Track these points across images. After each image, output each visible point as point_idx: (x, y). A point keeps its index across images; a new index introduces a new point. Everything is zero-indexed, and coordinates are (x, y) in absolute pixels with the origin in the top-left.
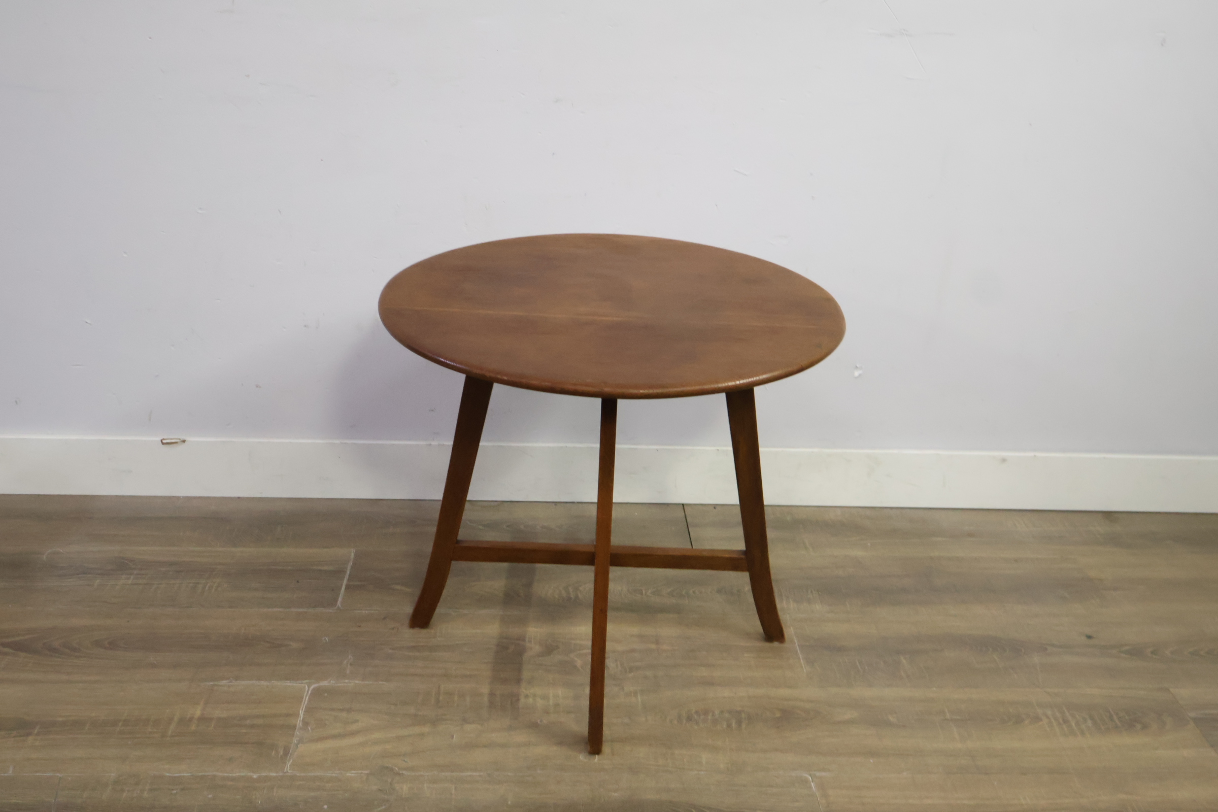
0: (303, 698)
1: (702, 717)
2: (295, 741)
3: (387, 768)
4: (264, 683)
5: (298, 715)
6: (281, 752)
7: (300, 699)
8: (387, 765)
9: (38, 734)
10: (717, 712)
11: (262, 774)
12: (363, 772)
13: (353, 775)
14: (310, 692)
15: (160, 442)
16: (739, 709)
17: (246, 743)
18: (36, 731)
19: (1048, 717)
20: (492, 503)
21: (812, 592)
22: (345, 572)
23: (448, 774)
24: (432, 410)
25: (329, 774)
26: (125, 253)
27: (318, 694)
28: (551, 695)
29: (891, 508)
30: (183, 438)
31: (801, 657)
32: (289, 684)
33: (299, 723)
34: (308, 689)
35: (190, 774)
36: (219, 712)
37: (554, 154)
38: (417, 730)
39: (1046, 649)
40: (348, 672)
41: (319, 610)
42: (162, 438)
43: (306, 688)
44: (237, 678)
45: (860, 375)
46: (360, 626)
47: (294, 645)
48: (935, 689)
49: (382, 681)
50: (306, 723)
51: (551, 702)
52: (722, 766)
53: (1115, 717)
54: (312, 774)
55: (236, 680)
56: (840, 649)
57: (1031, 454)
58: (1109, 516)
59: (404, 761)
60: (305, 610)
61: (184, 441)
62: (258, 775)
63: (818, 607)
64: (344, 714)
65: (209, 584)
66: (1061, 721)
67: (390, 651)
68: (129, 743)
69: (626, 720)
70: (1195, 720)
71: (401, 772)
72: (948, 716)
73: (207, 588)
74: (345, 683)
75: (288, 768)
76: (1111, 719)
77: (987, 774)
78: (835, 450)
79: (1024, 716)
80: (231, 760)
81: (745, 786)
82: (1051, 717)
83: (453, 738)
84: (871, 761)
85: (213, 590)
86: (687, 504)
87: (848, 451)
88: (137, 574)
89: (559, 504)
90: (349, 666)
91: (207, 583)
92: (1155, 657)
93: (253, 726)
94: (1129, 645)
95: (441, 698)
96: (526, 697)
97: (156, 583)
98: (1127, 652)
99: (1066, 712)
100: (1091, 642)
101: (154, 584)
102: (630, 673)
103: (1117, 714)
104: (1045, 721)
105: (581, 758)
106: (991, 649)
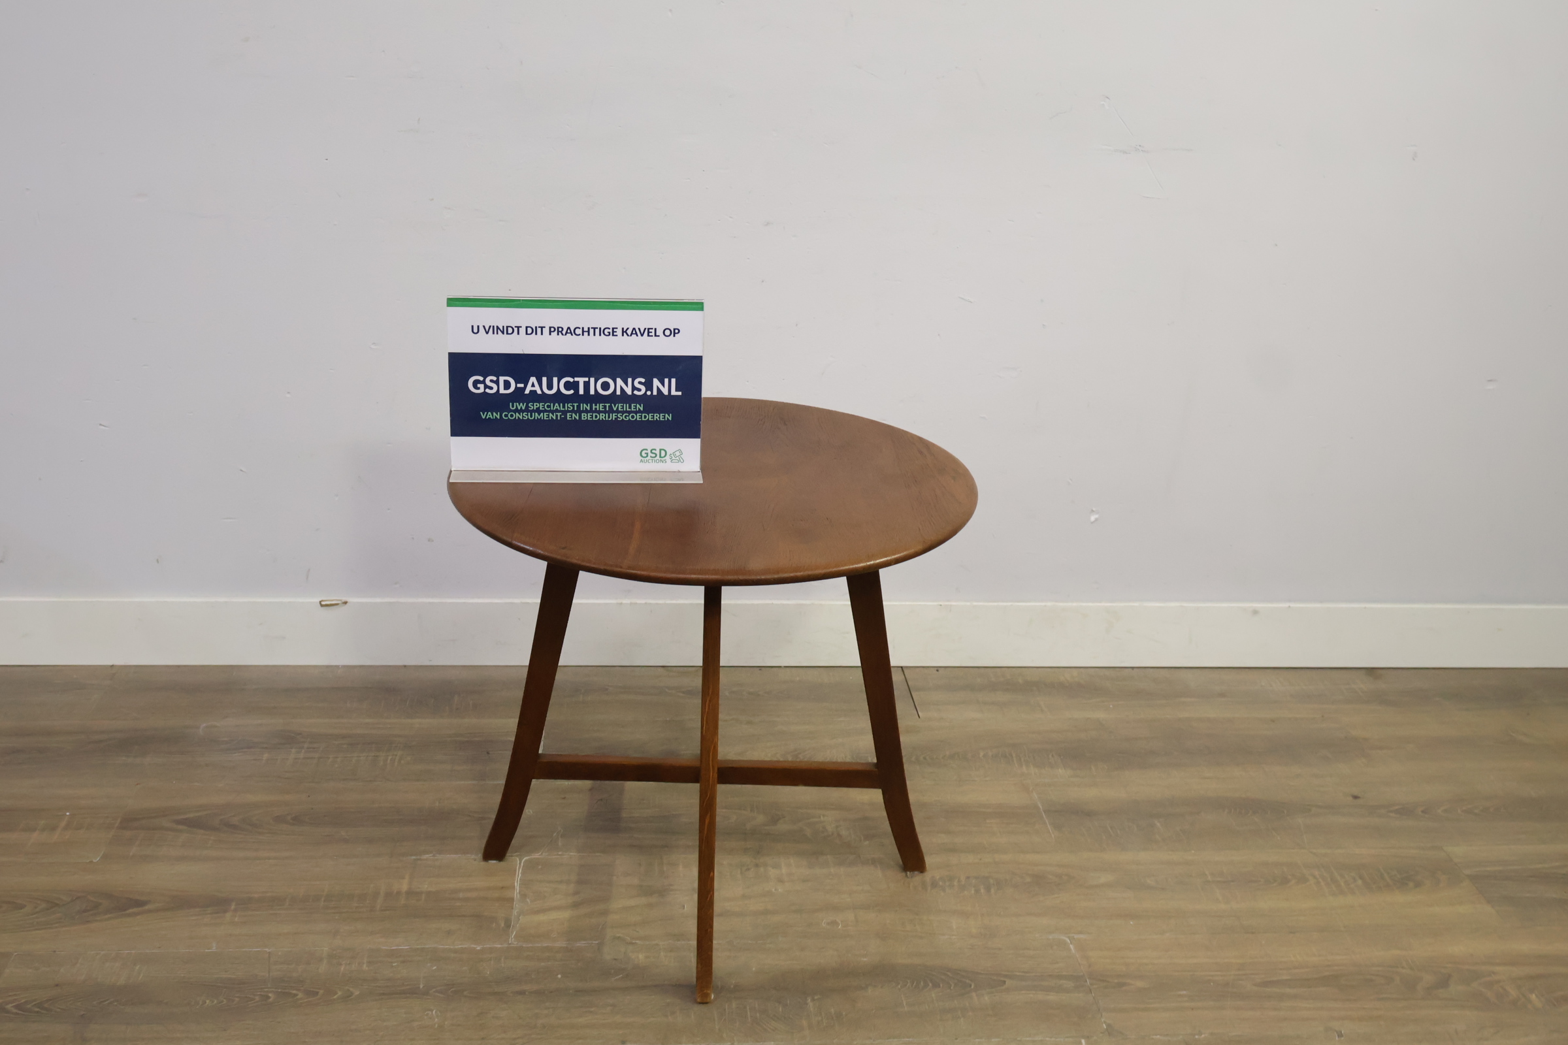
0: (516, 870)
1: (947, 884)
3: (618, 938)
4: (471, 857)
5: (514, 887)
6: (503, 925)
7: (511, 872)
8: (619, 935)
9: (235, 910)
10: (963, 878)
11: (485, 946)
12: (594, 942)
13: (583, 945)
14: (522, 864)
15: (319, 604)
16: (986, 874)
17: (462, 916)
18: (233, 907)
19: (1315, 877)
20: (690, 669)
21: (1053, 756)
23: (683, 942)
25: (557, 945)
27: (531, 866)
28: (783, 864)
29: (1133, 668)
30: (344, 599)
31: (1047, 821)
33: (516, 896)
34: (520, 864)
35: (408, 948)
36: (427, 886)
38: (644, 900)
39: (1310, 810)
40: (560, 844)
42: (321, 600)
43: (518, 860)
44: (441, 852)
45: (1096, 520)
46: (564, 798)
48: (1193, 852)
49: (599, 852)
50: (523, 896)
51: (784, 871)
52: (974, 930)
53: (1386, 876)
54: (540, 945)
55: (440, 854)
56: (1089, 814)
57: (1286, 605)
58: (1371, 671)
59: (635, 931)
61: (346, 603)
62: (481, 947)
64: (563, 886)
65: (390, 758)
66: (1329, 881)
67: (602, 823)
68: (336, 918)
70: (1471, 877)
71: (633, 942)
72: (1210, 878)
73: (389, 761)
74: (560, 855)
75: (512, 939)
76: (1382, 878)
77: (1253, 933)
78: (1069, 604)
79: (1290, 877)
80: (449, 933)
81: (1000, 949)
82: (1318, 877)
83: (684, 908)
84: (1131, 923)
85: (396, 763)
86: (907, 667)
87: (1084, 604)
88: (308, 748)
89: (763, 669)
90: (560, 839)
91: (388, 756)
92: (1426, 816)
93: (467, 899)
94: (1398, 805)
95: (665, 869)
96: (757, 866)
97: (331, 756)
98: (1397, 812)
99: (1334, 872)
100: (1357, 802)
101: (329, 758)
102: (865, 840)
103: (1389, 873)
104: (1312, 881)
105: (824, 925)
106: (1251, 811)
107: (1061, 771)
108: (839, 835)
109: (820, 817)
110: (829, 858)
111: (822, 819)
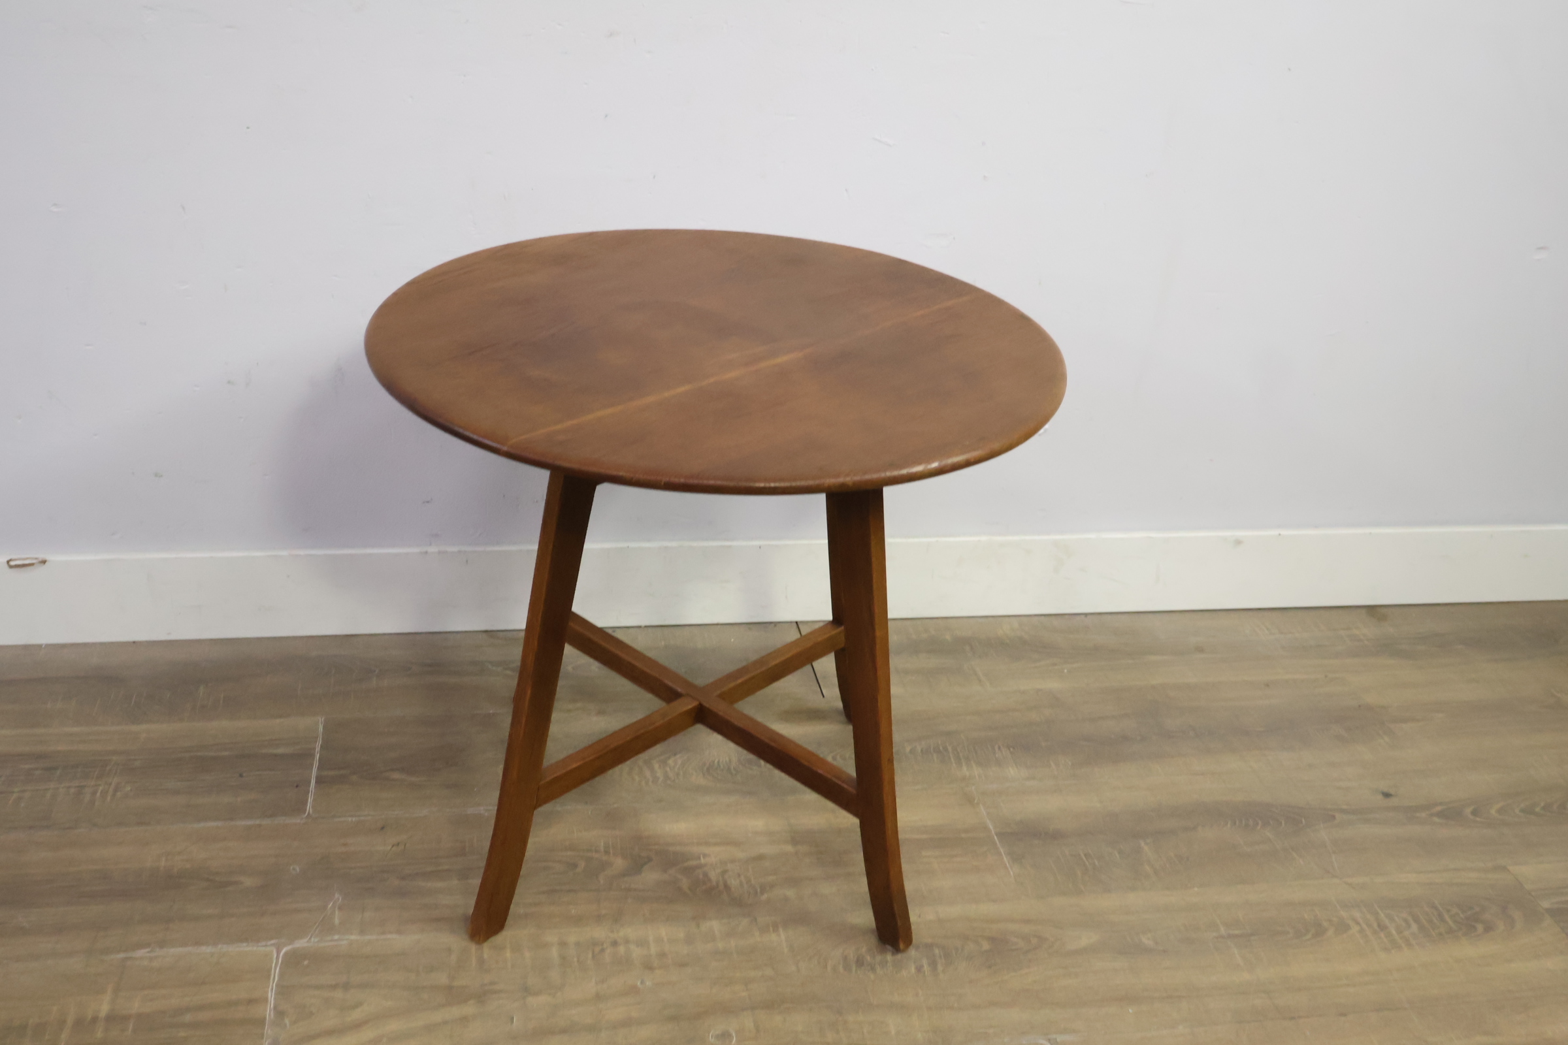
0: (270, 970)
1: (878, 958)
4: (206, 950)
5: (266, 1000)
7: (263, 974)
14: (280, 960)
15: (6, 565)
16: (929, 941)
19: (1358, 923)
21: (999, 748)
22: (312, 756)
24: (428, 502)
27: (294, 961)
28: (651, 938)
29: (1086, 615)
30: (42, 556)
31: (1002, 851)
32: (245, 948)
33: (269, 1014)
34: (278, 955)
36: (136, 1006)
37: (606, 116)
38: (456, 1012)
39: (1334, 817)
40: (337, 921)
41: (280, 820)
42: (8, 558)
43: (274, 953)
44: (162, 944)
46: (345, 844)
47: (248, 882)
48: (1196, 889)
49: (391, 932)
50: (280, 1013)
51: (654, 950)
52: (919, 1036)
53: (1447, 917)
55: (161, 947)
56: (1056, 836)
57: (1274, 532)
58: (1373, 611)
60: (258, 822)
61: (44, 562)
63: (1014, 773)
64: (338, 994)
65: (101, 788)
66: (1375, 925)
67: (397, 883)
69: (769, 972)
70: (1553, 913)
72: (1223, 931)
73: (98, 794)
74: (336, 940)
76: (1440, 916)
77: (1292, 1018)
78: (1010, 538)
79: (1325, 924)
82: (1361, 921)
83: (512, 1022)
84: (1130, 1011)
85: (109, 798)
86: (802, 622)
87: (1028, 538)
89: (618, 630)
90: (337, 912)
91: (99, 785)
92: (1478, 819)
93: (194, 1025)
94: (1441, 804)
95: (485, 956)
96: (615, 943)
97: (16, 790)
98: (1440, 814)
99: (1380, 912)
100: (1393, 802)
101: (13, 792)
102: (762, 893)
103: (1448, 911)
104: (1355, 929)
105: (712, 1040)
106: (1260, 822)
107: (1012, 771)
109: (700, 858)
110: (715, 925)
111: (703, 861)
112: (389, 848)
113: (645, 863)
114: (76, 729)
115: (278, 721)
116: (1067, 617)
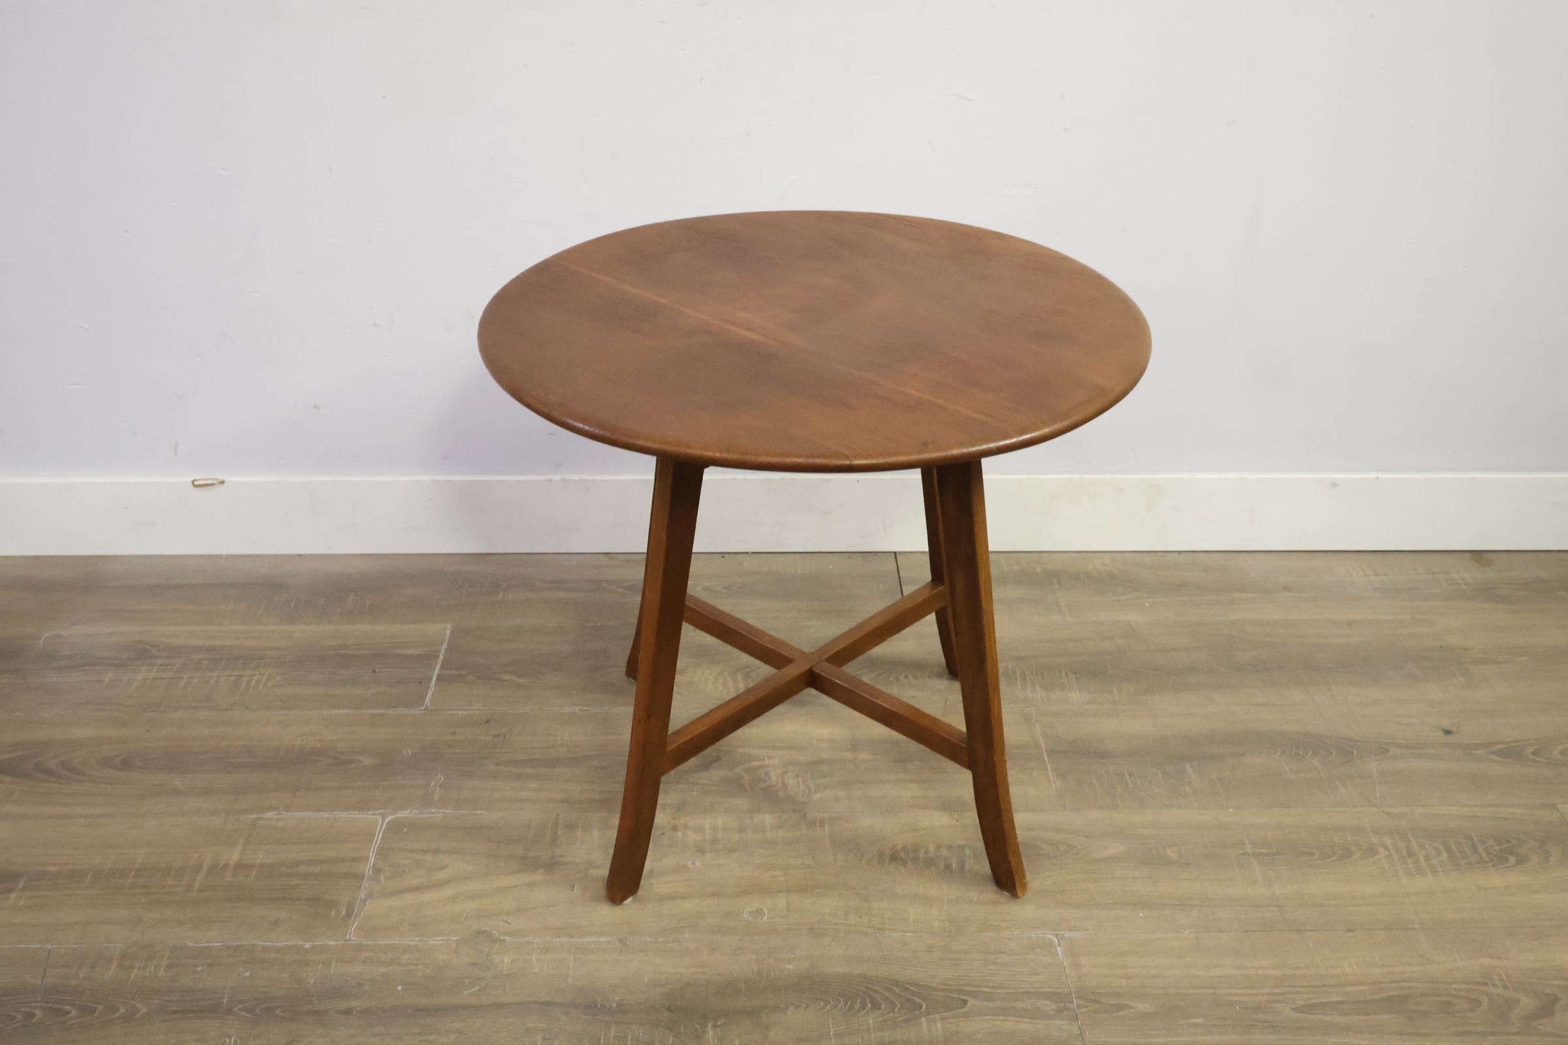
0: (374, 835)
1: (912, 855)
2: (362, 895)
3: (484, 932)
4: (324, 815)
6: (343, 913)
7: (371, 837)
8: (484, 929)
9: (24, 889)
10: (932, 848)
11: (316, 943)
12: (452, 938)
13: (437, 942)
14: (384, 827)
15: (191, 484)
16: (963, 843)
17: (298, 899)
18: (21, 885)
19: (1387, 849)
21: (1066, 674)
22: (438, 657)
23: (563, 939)
24: (552, 434)
25: (407, 941)
26: (127, 232)
27: (395, 828)
28: (708, 827)
29: (1180, 552)
30: (221, 478)
31: (1049, 766)
32: (357, 815)
33: (368, 871)
34: (383, 823)
35: (221, 944)
36: (260, 857)
37: (702, 79)
38: (525, 878)
39: (1388, 750)
40: (436, 797)
41: (402, 711)
42: (193, 479)
43: (378, 821)
44: (288, 808)
46: (454, 733)
47: (367, 761)
48: (1231, 810)
49: (481, 809)
50: (377, 871)
51: (708, 836)
52: (936, 924)
53: (1480, 847)
54: (384, 942)
55: (288, 811)
56: (1103, 755)
57: (1373, 475)
58: (1479, 556)
59: (506, 922)
60: (382, 711)
61: (222, 482)
62: (311, 944)
63: (1076, 697)
64: (428, 858)
65: (256, 677)
66: (1404, 853)
67: (493, 767)
68: (143, 900)
69: (808, 861)
71: (501, 938)
72: (1248, 849)
73: (253, 682)
74: (433, 813)
75: (351, 934)
76: (1474, 848)
77: (1299, 931)
78: (1101, 476)
79: (1354, 848)
80: (276, 923)
81: (966, 953)
82: (1391, 848)
84: (1141, 915)
85: (261, 686)
86: (901, 553)
87: (1119, 476)
88: (161, 665)
89: (726, 556)
90: (438, 790)
91: (254, 675)
92: (1538, 759)
93: (307, 876)
94: (1502, 743)
95: (559, 833)
96: (675, 829)
97: (186, 676)
98: (1500, 753)
99: (1413, 840)
100: (1449, 739)
101: (183, 678)
102: (815, 793)
103: (1484, 843)
104: (1383, 853)
105: (745, 916)
106: (1311, 752)
107: (1074, 695)
108: (785, 786)
109: (764, 759)
110: (768, 819)
111: (767, 762)
112: (490, 738)
113: (715, 762)
114: (242, 628)
115: (412, 626)
116: (1160, 554)
